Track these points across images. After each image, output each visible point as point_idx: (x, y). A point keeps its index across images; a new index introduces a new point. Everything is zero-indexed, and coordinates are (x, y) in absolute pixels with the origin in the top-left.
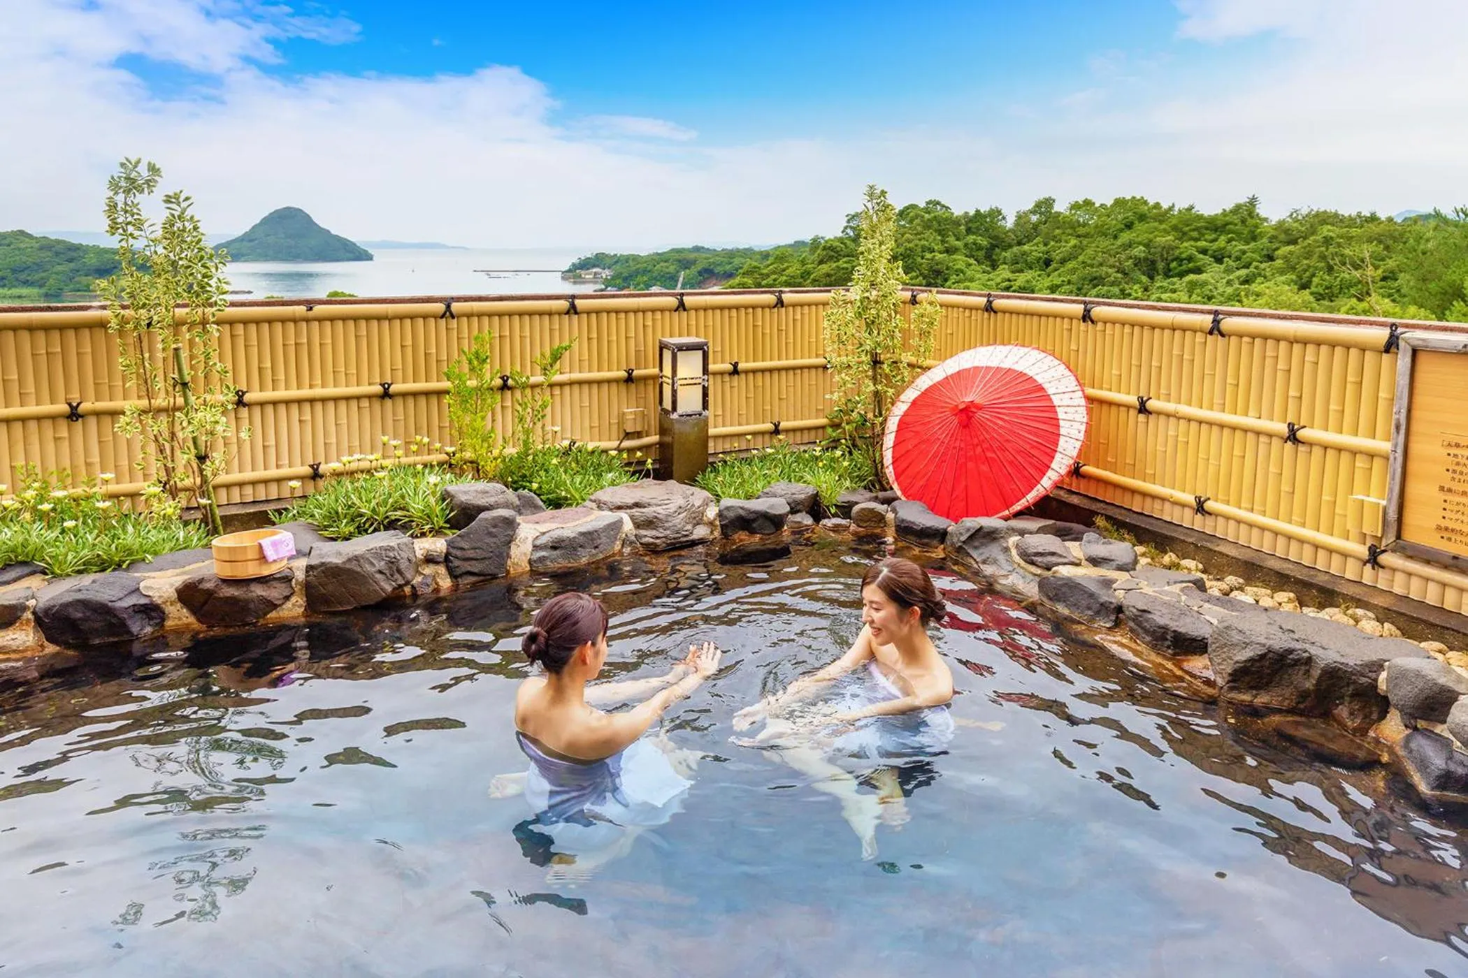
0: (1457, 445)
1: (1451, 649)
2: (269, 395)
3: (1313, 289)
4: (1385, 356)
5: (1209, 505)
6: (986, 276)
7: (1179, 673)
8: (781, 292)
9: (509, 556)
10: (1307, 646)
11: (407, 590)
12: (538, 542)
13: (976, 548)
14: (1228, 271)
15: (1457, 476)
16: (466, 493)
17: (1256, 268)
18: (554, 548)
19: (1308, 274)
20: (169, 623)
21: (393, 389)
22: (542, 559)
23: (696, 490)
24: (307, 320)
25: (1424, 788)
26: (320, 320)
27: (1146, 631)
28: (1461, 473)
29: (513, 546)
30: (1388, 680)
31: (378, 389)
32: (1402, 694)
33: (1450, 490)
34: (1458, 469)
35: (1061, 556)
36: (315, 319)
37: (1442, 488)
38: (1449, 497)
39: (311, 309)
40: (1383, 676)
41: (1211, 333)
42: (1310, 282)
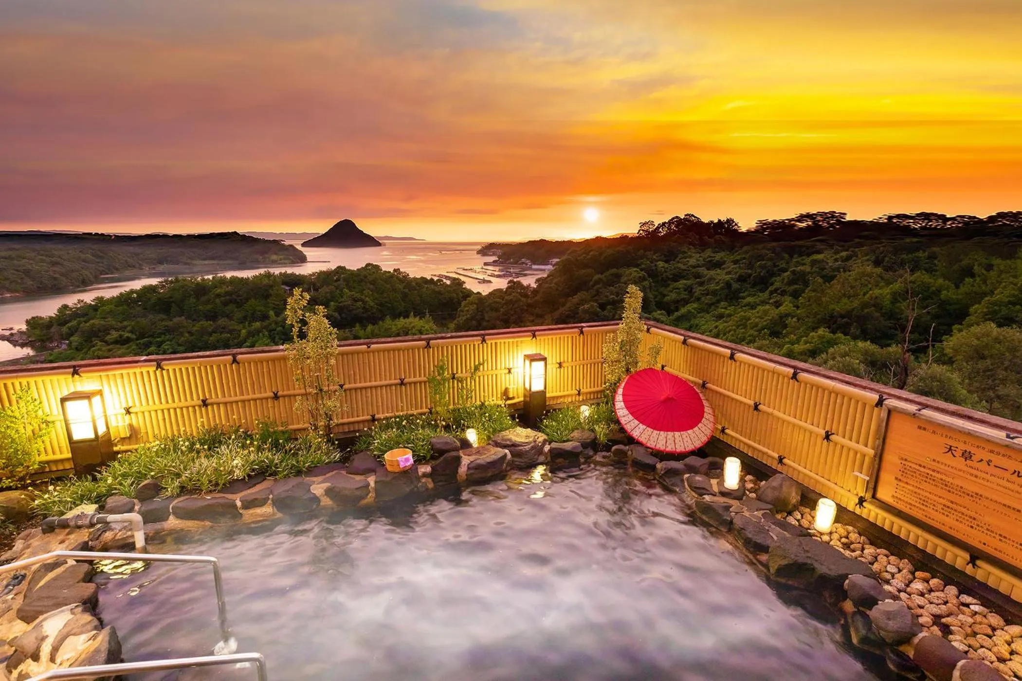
0: (906, 460)
1: (892, 554)
2: (353, 385)
3: (885, 264)
4: (876, 408)
5: (785, 461)
6: (698, 255)
7: (755, 561)
8: (582, 327)
9: (457, 473)
10: (813, 562)
11: (416, 489)
12: (470, 466)
13: (669, 478)
14: (837, 252)
15: (904, 475)
16: (438, 443)
17: (852, 251)
18: (476, 469)
19: (882, 255)
20: (322, 504)
21: (406, 380)
22: (471, 474)
23: (540, 434)
24: (368, 352)
25: (855, 640)
26: (373, 352)
27: (743, 538)
28: (906, 473)
29: (459, 469)
30: (848, 584)
31: (398, 381)
32: (854, 593)
33: (900, 480)
34: (905, 471)
35: (707, 490)
36: (371, 352)
37: (896, 478)
38: (900, 483)
39: (369, 347)
40: (847, 581)
41: (792, 378)
42: (883, 260)
